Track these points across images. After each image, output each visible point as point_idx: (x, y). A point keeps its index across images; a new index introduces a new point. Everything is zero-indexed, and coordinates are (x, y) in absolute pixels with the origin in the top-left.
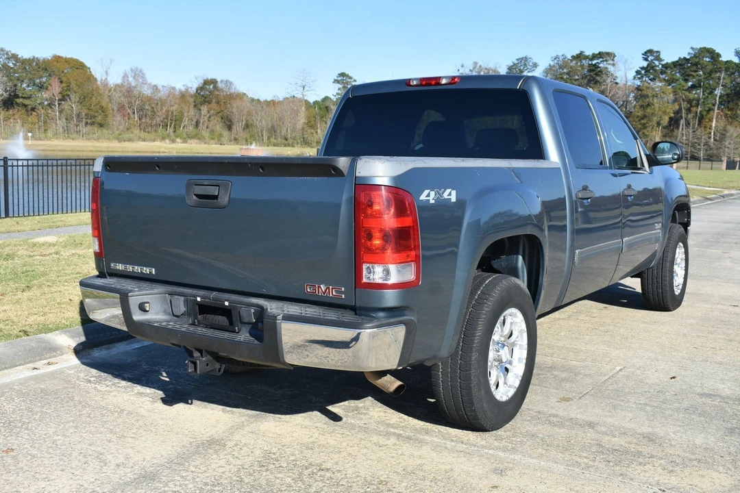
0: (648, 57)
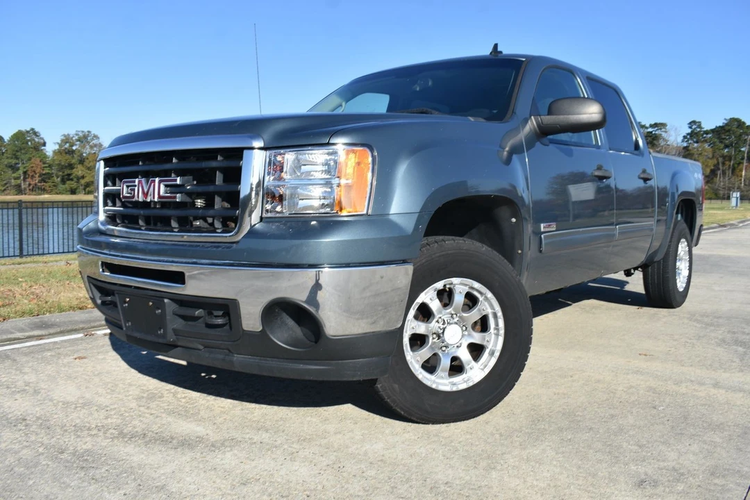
0: (692, 126)
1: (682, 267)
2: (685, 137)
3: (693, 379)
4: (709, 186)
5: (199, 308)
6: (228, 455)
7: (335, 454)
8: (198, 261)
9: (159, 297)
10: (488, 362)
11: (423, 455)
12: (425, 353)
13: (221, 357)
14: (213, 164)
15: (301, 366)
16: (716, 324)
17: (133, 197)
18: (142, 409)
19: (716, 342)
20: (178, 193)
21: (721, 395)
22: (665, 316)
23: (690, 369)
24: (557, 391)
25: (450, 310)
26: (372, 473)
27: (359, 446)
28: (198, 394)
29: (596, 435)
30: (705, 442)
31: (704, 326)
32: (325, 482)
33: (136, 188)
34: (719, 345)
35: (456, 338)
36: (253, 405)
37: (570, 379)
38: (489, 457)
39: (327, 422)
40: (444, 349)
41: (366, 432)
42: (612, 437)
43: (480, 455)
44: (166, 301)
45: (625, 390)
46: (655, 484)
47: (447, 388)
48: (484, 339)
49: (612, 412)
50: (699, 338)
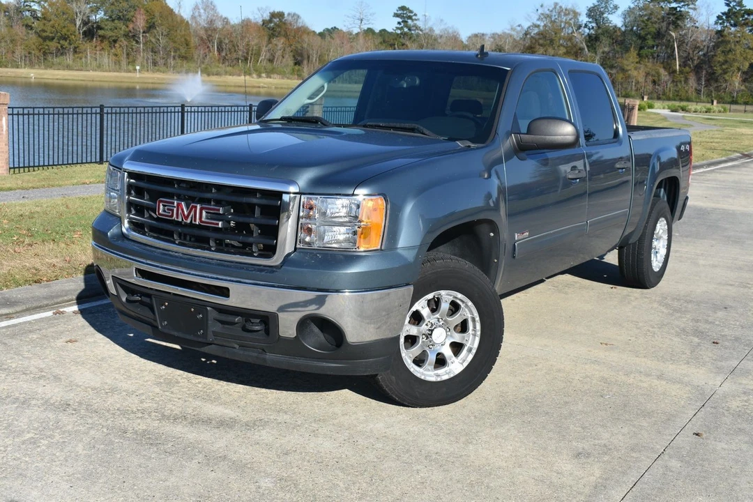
0: (731, 2)
1: (660, 245)
2: (719, 17)
3: (642, 370)
4: (746, 87)
5: (238, 316)
6: (264, 432)
7: (347, 431)
8: (242, 280)
9: (202, 305)
10: (466, 357)
11: (416, 432)
12: (416, 351)
13: (256, 354)
14: (254, 201)
15: (325, 364)
16: (683, 309)
17: (172, 216)
18: (166, 393)
19: (677, 332)
20: (220, 221)
21: (661, 385)
22: (636, 299)
23: (643, 360)
24: (522, 380)
25: (438, 316)
26: (380, 445)
27: (365, 425)
28: (210, 380)
29: (550, 418)
30: (634, 426)
31: (671, 312)
32: (346, 453)
33: (175, 209)
34: (678, 335)
35: (442, 339)
36: (264, 390)
37: (535, 368)
38: (467, 434)
39: (333, 405)
40: (431, 347)
41: (367, 414)
42: (563, 420)
43: (460, 433)
44: (208, 308)
45: (581, 379)
46: (588, 455)
47: (433, 379)
48: (464, 338)
49: (566, 399)
50: (661, 326)
